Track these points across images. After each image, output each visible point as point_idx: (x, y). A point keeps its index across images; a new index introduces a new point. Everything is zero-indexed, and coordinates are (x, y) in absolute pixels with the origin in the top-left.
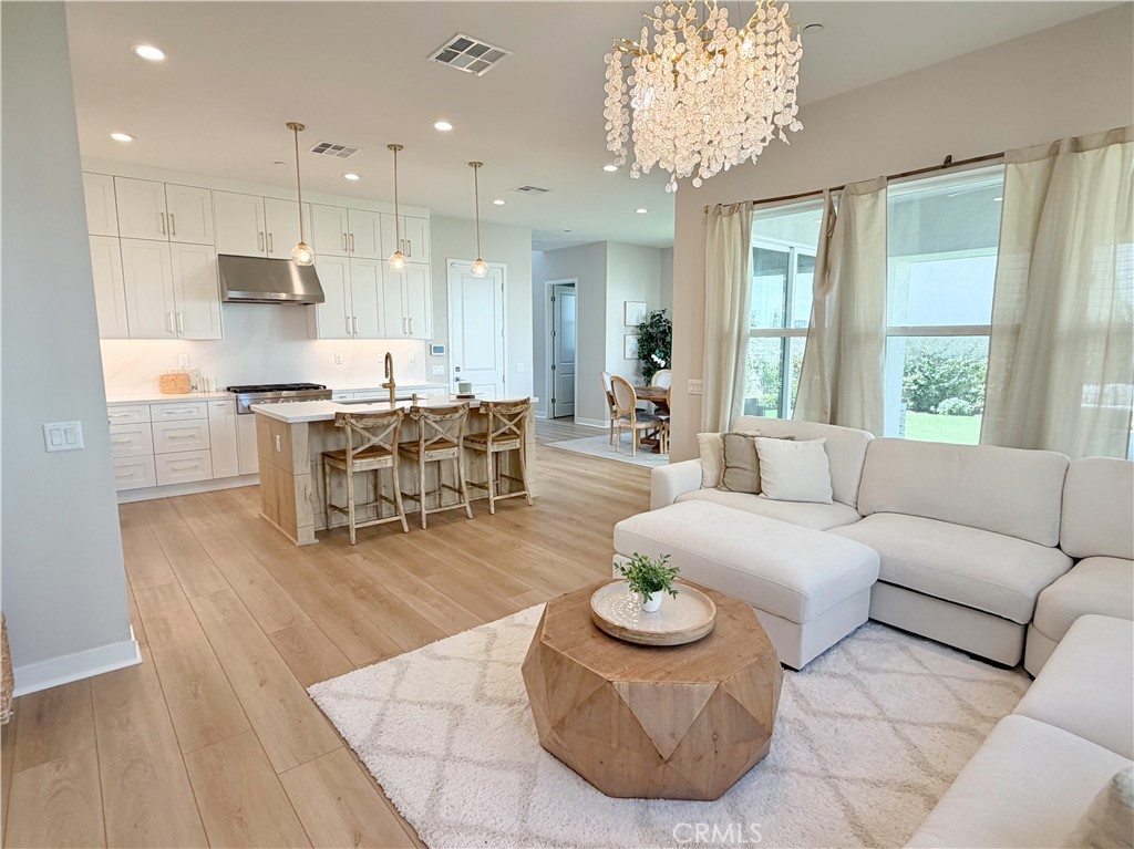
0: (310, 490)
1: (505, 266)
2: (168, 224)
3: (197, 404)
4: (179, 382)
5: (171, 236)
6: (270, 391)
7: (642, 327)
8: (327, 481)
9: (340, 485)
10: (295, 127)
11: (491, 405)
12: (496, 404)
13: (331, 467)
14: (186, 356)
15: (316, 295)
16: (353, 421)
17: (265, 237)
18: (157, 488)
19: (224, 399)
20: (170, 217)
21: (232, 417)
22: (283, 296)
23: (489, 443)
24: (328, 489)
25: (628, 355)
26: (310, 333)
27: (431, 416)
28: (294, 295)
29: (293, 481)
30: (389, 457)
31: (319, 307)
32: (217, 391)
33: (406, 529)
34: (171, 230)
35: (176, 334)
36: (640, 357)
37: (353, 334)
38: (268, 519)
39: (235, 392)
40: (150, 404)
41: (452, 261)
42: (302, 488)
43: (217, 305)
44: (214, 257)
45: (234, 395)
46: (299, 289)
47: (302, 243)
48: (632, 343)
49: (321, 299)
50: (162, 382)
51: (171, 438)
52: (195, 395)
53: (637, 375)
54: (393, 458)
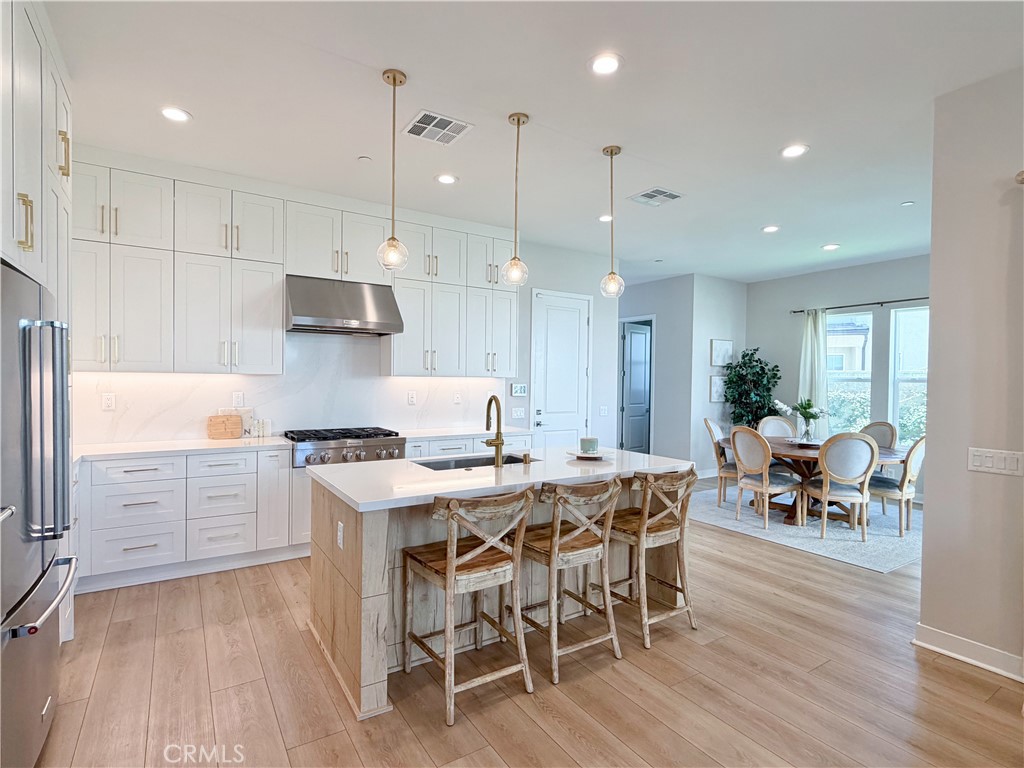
0: (385, 620)
1: (591, 298)
2: (232, 237)
3: (244, 456)
4: (230, 425)
5: (234, 251)
6: (334, 438)
7: (729, 367)
8: (409, 596)
9: (425, 598)
10: (395, 77)
11: (651, 479)
12: (657, 477)
13: (416, 574)
14: (241, 394)
15: (392, 323)
16: (462, 512)
17: (341, 255)
18: (187, 564)
19: (280, 448)
20: (235, 230)
21: (286, 471)
22: (354, 324)
23: (643, 536)
24: (409, 608)
25: (715, 398)
26: (383, 368)
27: (572, 499)
28: (367, 323)
29: (359, 605)
30: (508, 567)
31: (396, 338)
32: (273, 435)
33: (530, 687)
34: (235, 245)
35: (230, 368)
36: (727, 400)
37: (430, 371)
38: (317, 637)
39: (293, 439)
40: (187, 455)
41: (539, 291)
42: (373, 619)
43: (280, 334)
44: (280, 278)
45: (290, 442)
46: (372, 316)
47: (393, 239)
48: (718, 385)
49: (399, 328)
50: (209, 425)
51: (210, 497)
52: (247, 440)
53: (722, 420)
54: (515, 570)
